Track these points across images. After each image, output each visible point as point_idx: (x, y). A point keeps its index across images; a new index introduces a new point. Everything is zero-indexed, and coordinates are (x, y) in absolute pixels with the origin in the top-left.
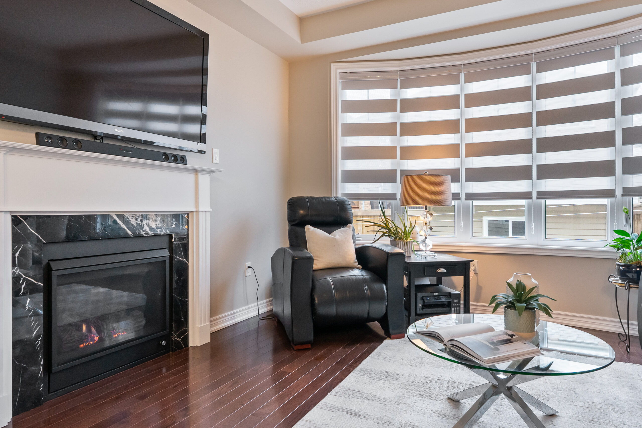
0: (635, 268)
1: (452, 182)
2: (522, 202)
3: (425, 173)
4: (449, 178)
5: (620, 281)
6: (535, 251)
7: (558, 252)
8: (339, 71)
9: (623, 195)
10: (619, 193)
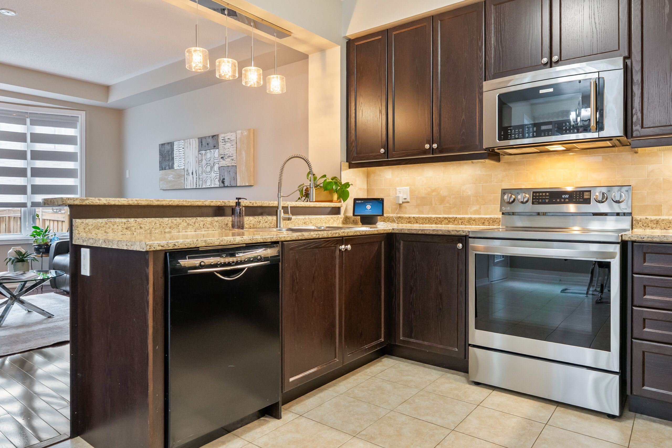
5: (36, 254)
9: (31, 206)
10: (29, 205)
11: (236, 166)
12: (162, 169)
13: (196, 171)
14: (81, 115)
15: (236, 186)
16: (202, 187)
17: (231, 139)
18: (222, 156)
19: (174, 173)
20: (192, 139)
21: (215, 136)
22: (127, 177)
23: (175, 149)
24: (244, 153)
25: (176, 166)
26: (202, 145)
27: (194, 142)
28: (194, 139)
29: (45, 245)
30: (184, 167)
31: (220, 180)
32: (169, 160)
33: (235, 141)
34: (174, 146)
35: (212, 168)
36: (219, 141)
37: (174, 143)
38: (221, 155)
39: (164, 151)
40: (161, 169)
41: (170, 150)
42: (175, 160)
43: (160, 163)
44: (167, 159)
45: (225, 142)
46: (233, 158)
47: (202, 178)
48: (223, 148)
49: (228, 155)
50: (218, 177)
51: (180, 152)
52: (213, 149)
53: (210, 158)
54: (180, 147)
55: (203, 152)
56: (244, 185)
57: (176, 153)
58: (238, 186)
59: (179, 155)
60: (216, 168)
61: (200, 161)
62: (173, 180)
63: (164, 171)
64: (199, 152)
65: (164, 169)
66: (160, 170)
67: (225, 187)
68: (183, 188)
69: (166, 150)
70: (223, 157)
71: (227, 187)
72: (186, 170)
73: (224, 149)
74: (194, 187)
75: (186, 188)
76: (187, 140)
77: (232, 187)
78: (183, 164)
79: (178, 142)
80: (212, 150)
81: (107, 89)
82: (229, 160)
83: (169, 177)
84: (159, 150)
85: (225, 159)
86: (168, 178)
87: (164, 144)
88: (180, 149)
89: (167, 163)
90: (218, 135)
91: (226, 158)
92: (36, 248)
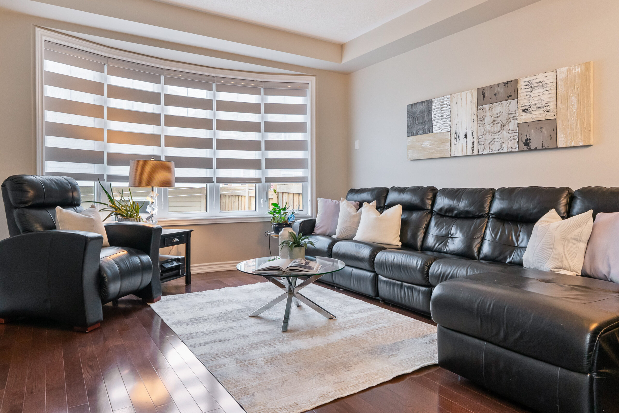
0: (283, 225)
1: (175, 168)
2: (203, 185)
3: (152, 159)
4: (173, 164)
5: (274, 234)
6: (218, 220)
7: (230, 220)
8: (45, 38)
9: (266, 182)
10: (263, 180)
11: (556, 119)
12: (413, 135)
13: (472, 133)
14: (312, 81)
15: (557, 148)
16: (484, 153)
17: (545, 83)
18: (524, 108)
19: (432, 138)
20: (466, 92)
21: (511, 81)
22: (356, 149)
23: (433, 108)
24: (574, 100)
25: (435, 129)
26: (484, 97)
27: (469, 95)
28: (468, 91)
29: (284, 224)
30: (450, 129)
31: (520, 142)
32: (424, 123)
33: (555, 84)
34: (433, 105)
35: (503, 126)
36: (519, 88)
37: (433, 100)
38: (522, 107)
39: (416, 113)
40: (410, 134)
41: (426, 110)
42: (433, 121)
43: (408, 128)
44: (421, 121)
45: (531, 87)
46: (548, 108)
47: (484, 140)
48: (528, 96)
49: (538, 106)
50: (517, 137)
51: (443, 110)
52: (506, 100)
53: (500, 113)
54: (444, 105)
55: (487, 106)
56: (573, 145)
57: (435, 113)
58: (560, 148)
59: (442, 114)
60: (513, 125)
61: (480, 120)
62: (430, 147)
63: (414, 137)
64: (479, 107)
65: (415, 134)
66: (408, 136)
67: (530, 150)
68: (449, 156)
69: (418, 111)
70: (527, 110)
71: (536, 149)
72: (453, 132)
73: (530, 97)
74: (469, 153)
75: (453, 155)
76: (455, 95)
77: (546, 149)
78: (449, 126)
79: (440, 98)
80: (505, 103)
81: (341, 47)
82: (541, 111)
83: (424, 143)
84: (408, 111)
85: (532, 112)
86: (422, 145)
87: (416, 104)
88: (443, 108)
89: (420, 127)
90: (516, 81)
91: (534, 109)
92: (275, 227)
